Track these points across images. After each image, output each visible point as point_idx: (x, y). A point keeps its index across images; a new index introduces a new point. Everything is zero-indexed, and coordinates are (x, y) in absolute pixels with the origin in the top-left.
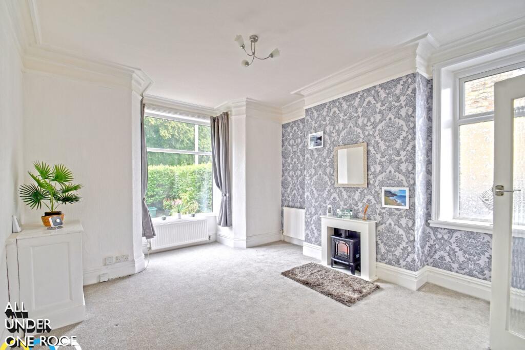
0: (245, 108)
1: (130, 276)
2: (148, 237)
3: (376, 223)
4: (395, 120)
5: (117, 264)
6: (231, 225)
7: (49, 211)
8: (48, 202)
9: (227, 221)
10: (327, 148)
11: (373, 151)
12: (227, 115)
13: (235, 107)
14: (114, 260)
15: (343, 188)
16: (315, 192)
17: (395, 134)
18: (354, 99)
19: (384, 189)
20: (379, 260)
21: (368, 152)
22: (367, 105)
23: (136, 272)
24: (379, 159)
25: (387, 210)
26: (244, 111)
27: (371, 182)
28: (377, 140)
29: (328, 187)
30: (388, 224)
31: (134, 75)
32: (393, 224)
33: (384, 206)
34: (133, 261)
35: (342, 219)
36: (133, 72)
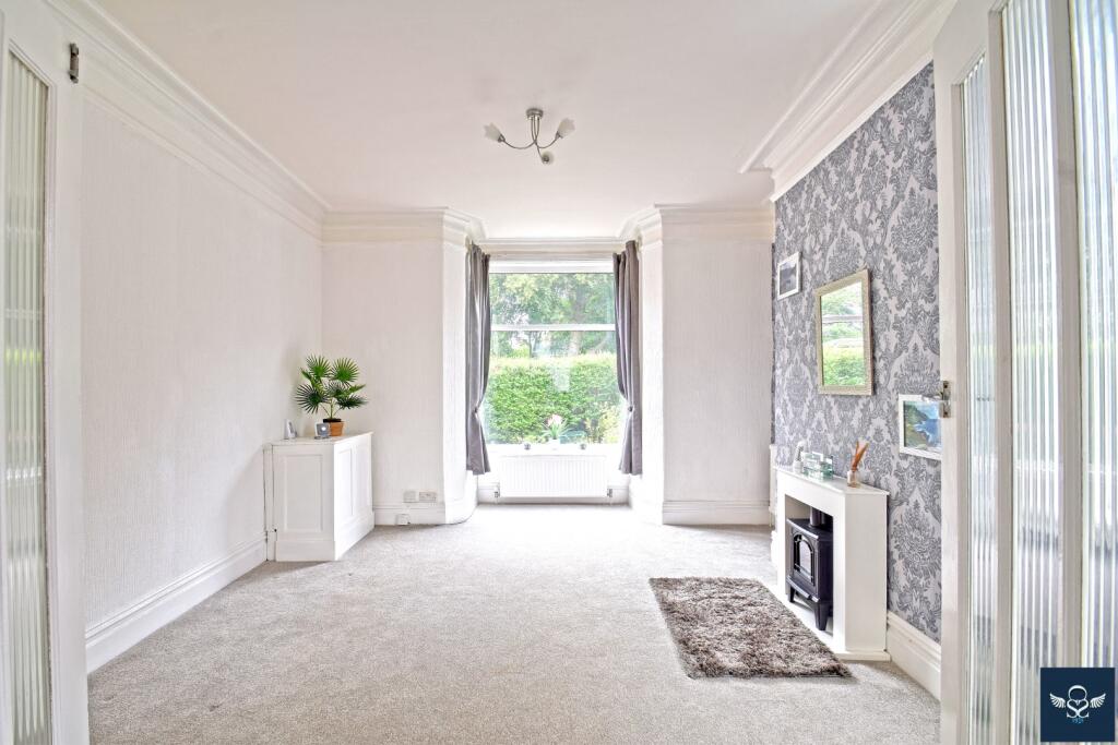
0: (660, 225)
1: (437, 525)
2: (477, 472)
3: (888, 497)
4: (921, 193)
5: (423, 505)
6: (640, 472)
7: (327, 417)
8: (327, 406)
9: (632, 465)
10: (806, 292)
11: (883, 293)
12: (633, 246)
13: (645, 227)
14: (417, 498)
15: (834, 396)
16: (789, 408)
17: (923, 234)
18: (848, 153)
19: (903, 398)
20: (895, 606)
21: (872, 296)
22: (869, 165)
23: (447, 522)
24: (895, 311)
25: (911, 464)
26: (660, 234)
27: (882, 380)
28: (888, 258)
29: (809, 394)
30: (912, 505)
31: (446, 217)
32: (922, 505)
33: (903, 449)
34: (443, 503)
35: (809, 478)
36: (443, 213)
